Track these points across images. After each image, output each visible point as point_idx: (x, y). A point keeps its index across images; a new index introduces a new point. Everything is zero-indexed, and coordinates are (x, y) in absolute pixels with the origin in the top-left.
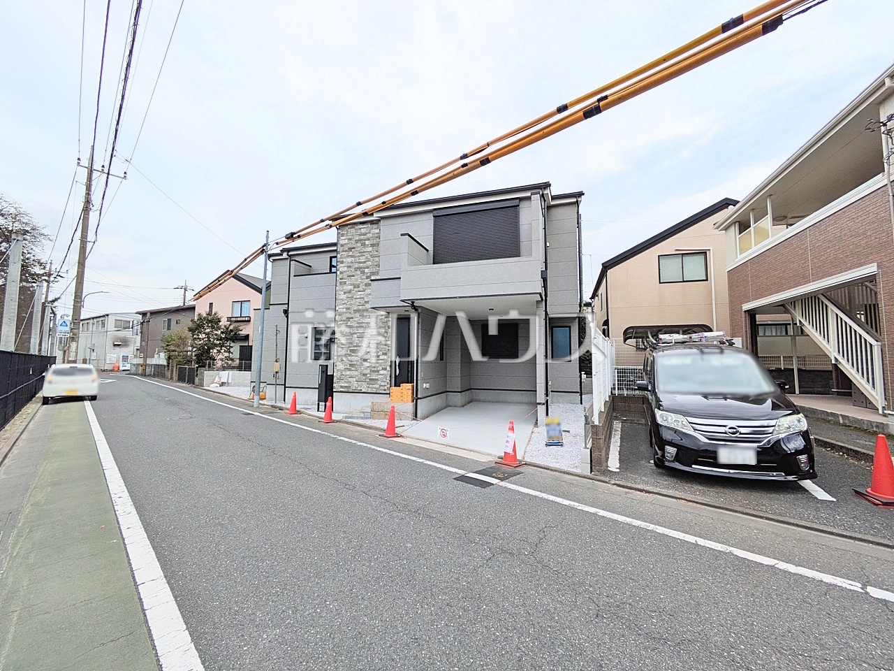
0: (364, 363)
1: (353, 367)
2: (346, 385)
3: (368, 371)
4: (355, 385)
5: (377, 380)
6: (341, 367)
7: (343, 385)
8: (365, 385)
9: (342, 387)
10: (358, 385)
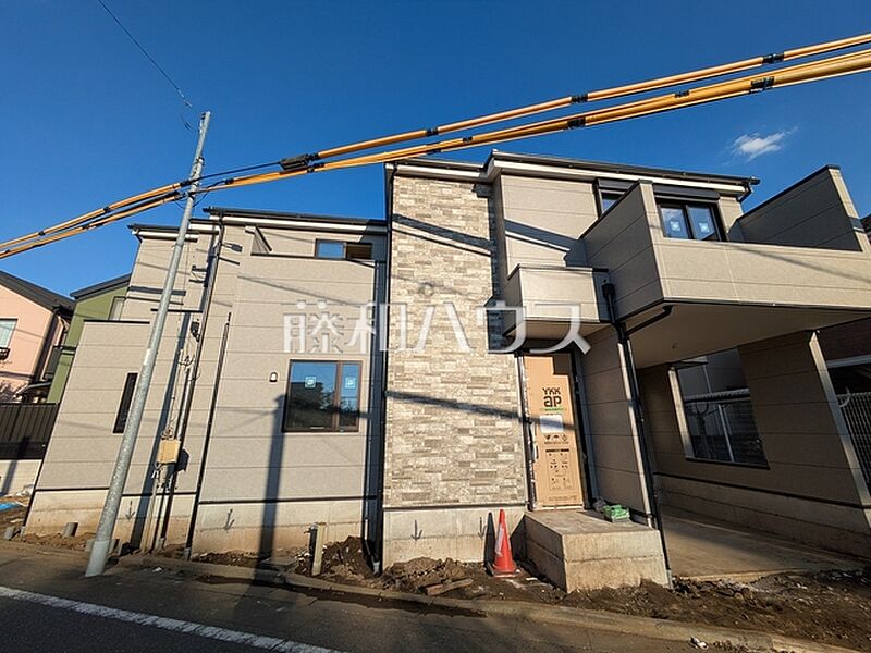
0: (462, 438)
1: (436, 447)
2: (419, 491)
3: (471, 456)
4: (441, 489)
5: (494, 474)
6: (405, 447)
7: (410, 491)
8: (465, 487)
9: (406, 496)
10: (450, 490)
